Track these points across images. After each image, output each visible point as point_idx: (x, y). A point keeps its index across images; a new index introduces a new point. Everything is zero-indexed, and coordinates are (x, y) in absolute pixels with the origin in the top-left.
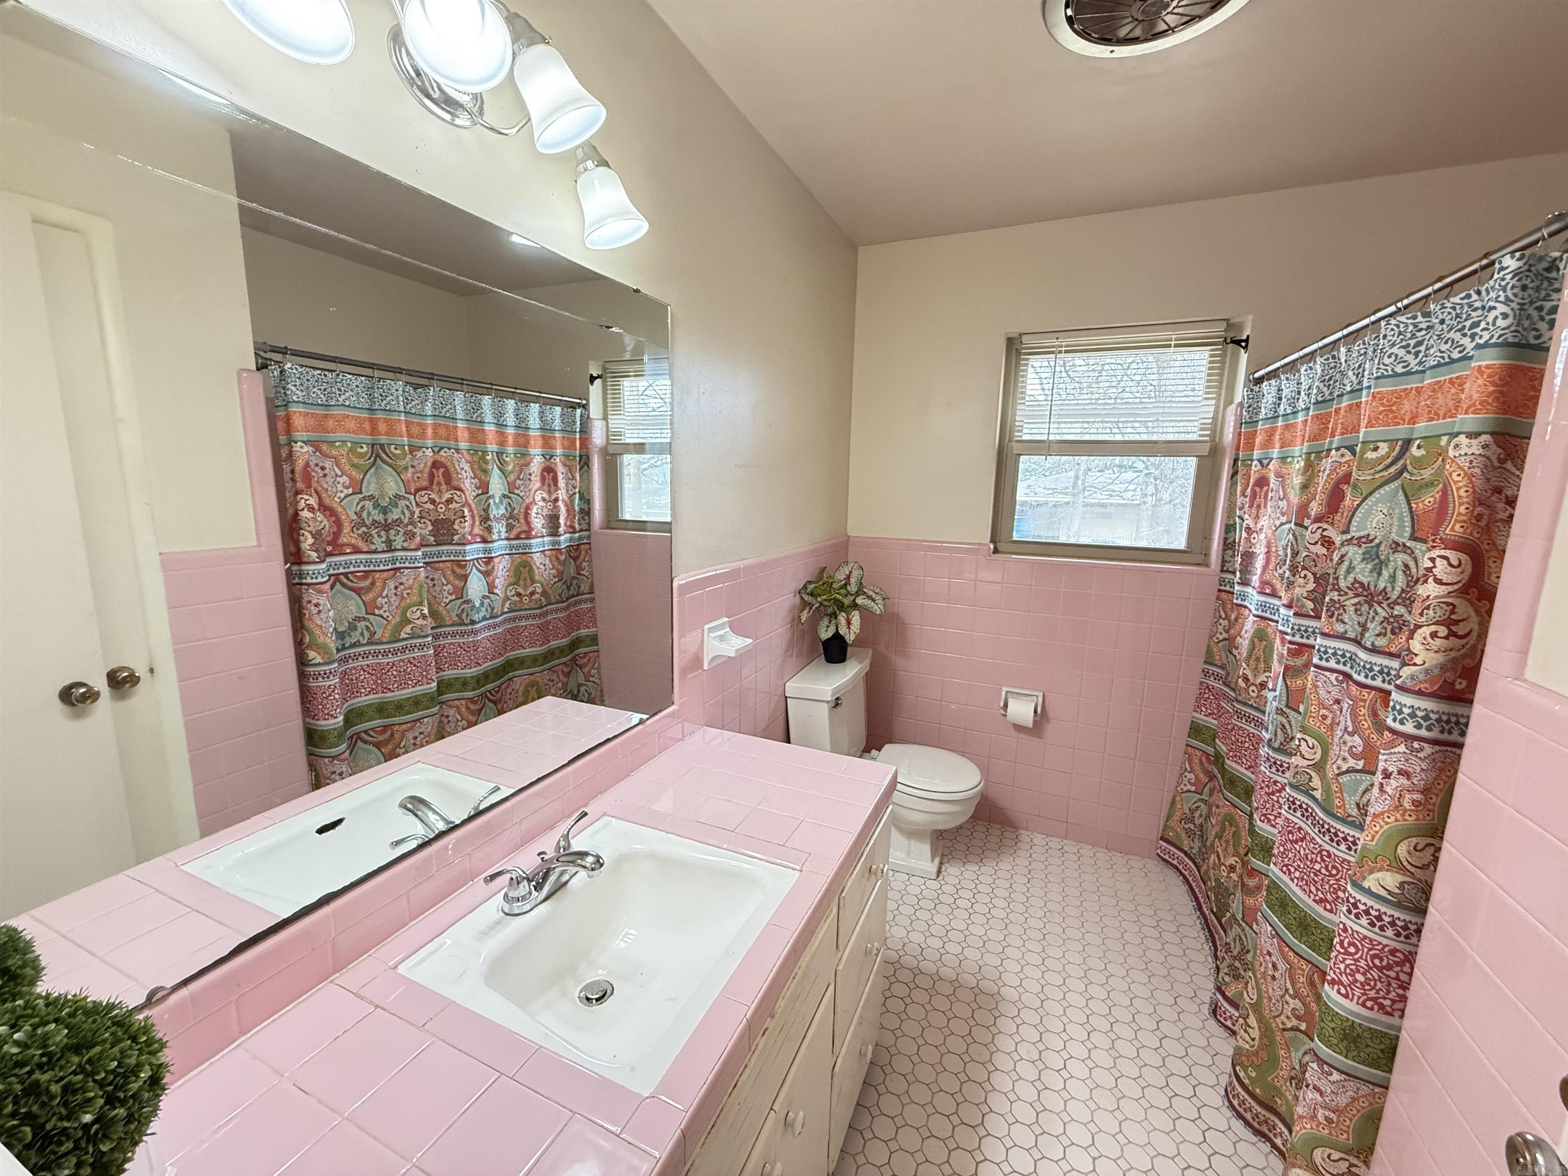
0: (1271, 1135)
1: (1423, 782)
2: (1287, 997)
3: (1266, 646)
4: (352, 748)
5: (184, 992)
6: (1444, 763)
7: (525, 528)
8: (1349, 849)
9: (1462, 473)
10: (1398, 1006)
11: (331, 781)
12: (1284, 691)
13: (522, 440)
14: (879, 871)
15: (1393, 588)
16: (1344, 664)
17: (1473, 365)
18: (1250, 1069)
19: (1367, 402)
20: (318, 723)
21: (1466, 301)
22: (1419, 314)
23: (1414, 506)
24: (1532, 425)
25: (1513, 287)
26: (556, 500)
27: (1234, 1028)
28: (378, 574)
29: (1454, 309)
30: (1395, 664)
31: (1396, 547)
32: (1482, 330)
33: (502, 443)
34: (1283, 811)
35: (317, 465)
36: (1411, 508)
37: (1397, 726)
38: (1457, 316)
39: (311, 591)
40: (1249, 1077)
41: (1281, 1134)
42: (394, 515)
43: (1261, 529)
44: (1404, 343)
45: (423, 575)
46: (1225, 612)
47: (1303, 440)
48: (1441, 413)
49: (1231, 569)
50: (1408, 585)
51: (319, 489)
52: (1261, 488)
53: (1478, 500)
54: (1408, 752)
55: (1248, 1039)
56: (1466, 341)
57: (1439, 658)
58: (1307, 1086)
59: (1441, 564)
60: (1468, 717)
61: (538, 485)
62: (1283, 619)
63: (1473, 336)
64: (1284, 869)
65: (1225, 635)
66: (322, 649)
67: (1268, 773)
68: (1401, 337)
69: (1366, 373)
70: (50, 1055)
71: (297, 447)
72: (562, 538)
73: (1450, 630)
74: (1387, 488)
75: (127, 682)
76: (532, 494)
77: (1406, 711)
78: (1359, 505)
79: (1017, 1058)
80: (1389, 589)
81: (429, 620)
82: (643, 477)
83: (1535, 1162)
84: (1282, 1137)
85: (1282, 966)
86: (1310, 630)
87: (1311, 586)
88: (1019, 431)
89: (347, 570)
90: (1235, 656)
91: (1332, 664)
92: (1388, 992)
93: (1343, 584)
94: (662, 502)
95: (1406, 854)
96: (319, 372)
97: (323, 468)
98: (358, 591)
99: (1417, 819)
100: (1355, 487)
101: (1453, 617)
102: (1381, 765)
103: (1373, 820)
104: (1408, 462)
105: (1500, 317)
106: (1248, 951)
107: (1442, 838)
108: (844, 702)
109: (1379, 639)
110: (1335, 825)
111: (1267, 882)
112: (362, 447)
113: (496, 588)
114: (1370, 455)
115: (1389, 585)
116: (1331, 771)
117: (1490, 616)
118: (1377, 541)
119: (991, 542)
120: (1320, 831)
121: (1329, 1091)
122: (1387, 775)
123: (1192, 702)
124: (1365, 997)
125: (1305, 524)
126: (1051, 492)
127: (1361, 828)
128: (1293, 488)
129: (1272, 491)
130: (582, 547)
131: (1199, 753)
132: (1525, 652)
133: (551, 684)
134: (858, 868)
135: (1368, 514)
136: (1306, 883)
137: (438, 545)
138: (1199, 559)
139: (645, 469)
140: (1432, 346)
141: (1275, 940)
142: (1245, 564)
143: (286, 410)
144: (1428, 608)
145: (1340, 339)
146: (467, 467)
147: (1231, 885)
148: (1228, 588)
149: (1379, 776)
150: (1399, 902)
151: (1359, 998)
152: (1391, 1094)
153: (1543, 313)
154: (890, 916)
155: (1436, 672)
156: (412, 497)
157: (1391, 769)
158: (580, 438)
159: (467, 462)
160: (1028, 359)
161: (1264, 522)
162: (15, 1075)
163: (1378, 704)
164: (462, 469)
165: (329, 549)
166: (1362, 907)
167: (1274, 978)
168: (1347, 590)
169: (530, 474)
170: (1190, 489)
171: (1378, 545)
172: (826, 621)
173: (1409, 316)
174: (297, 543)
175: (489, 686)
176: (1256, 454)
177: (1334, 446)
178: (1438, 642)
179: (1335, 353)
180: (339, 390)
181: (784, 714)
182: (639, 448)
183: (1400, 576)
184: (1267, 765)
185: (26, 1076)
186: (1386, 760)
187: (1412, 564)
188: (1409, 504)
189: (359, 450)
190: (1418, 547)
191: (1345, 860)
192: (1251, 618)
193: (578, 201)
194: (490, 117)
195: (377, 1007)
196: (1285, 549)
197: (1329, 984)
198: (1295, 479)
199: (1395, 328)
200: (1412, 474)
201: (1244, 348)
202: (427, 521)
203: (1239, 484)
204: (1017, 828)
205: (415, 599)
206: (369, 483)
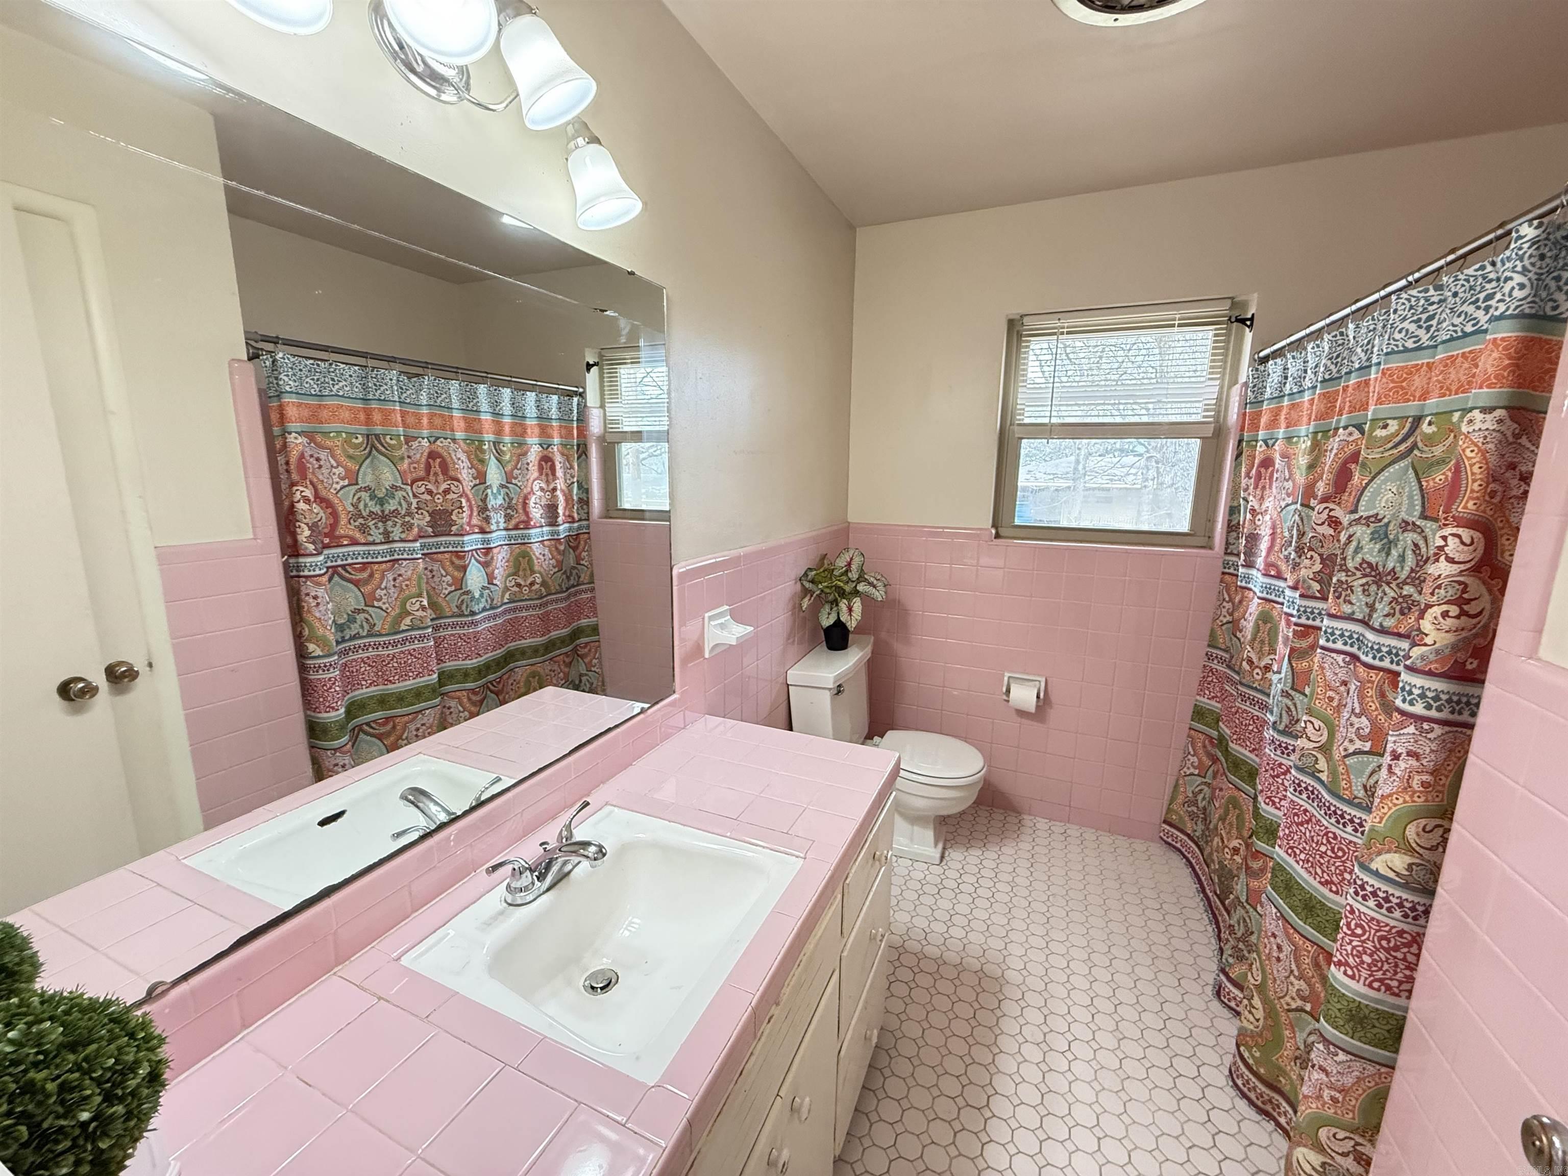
0: (1275, 1114)
1: (1432, 763)
2: (1292, 978)
3: (1270, 628)
4: (354, 740)
5: (184, 987)
6: (1454, 744)
7: (523, 518)
8: (1356, 830)
9: (1476, 449)
10: (1405, 986)
11: (331, 773)
12: (1290, 673)
13: (519, 430)
14: (884, 858)
15: (1402, 568)
16: (1352, 646)
17: (1488, 337)
18: (1255, 1049)
19: (1376, 379)
20: (320, 715)
21: (1480, 273)
22: (1431, 287)
23: (1424, 484)
24: (1549, 399)
25: (1531, 256)
26: (555, 489)
27: (1238, 1009)
28: (377, 566)
29: (1468, 281)
30: (1405, 645)
31: (1406, 526)
32: (1499, 301)
33: (499, 432)
34: (1288, 794)
35: (311, 456)
36: (1421, 486)
37: (1406, 707)
38: (1471, 288)
39: (308, 583)
40: (1253, 1056)
41: (1285, 1113)
42: (391, 506)
43: (1266, 511)
44: (1415, 318)
45: (421, 566)
46: (1229, 595)
47: (1310, 419)
48: (1454, 388)
49: (1235, 552)
50: (1417, 565)
51: (315, 480)
52: (1267, 468)
53: (1493, 477)
54: (1417, 733)
55: (1252, 1019)
56: (1480, 314)
57: (1450, 638)
58: (1313, 1066)
59: (1452, 542)
60: (1479, 698)
61: (536, 474)
62: (1288, 601)
63: (1487, 309)
64: (1290, 851)
65: (1229, 618)
66: (322, 642)
67: (1272, 756)
68: (1412, 311)
69: (1375, 349)
70: (45, 1053)
71: (291, 438)
72: (561, 528)
73: (1461, 609)
74: (1396, 466)
75: (126, 677)
76: (530, 484)
77: (1416, 692)
78: (1367, 484)
79: (1021, 1040)
80: (1398, 569)
81: (429, 611)
82: (642, 467)
83: (1551, 1143)
84: (1286, 1116)
85: (1287, 948)
86: (1316, 611)
87: (1318, 567)
88: (1020, 414)
89: (345, 562)
90: (1239, 639)
91: (1339, 646)
92: (1396, 973)
93: (1350, 565)
94: (662, 491)
95: (1415, 836)
96: (312, 361)
97: (318, 460)
98: (356, 583)
99: (1426, 801)
100: (1364, 465)
101: (1465, 596)
102: (1389, 748)
103: (1381, 802)
104: (1419, 439)
105: (1517, 288)
106: (1252, 933)
107: (1451, 819)
108: (846, 687)
109: (1387, 619)
110: (1341, 807)
111: (1271, 864)
112: (357, 438)
113: (495, 578)
114: (1380, 433)
115: (1398, 565)
116: (1337, 753)
117: (1503, 595)
118: (1386, 520)
119: (993, 526)
120: (1326, 814)
121: (1335, 1072)
122: (1396, 757)
123: (1195, 685)
124: (1372, 978)
125: (1312, 505)
126: (1052, 477)
127: (1368, 809)
128: (1298, 468)
129: (1277, 471)
130: (582, 536)
131: (1202, 737)
132: (1539, 631)
133: (553, 674)
134: (862, 854)
135: (1377, 493)
136: (1310, 864)
137: (436, 536)
138: (1202, 541)
139: (644, 459)
140: (1445, 320)
141: (1280, 922)
142: (1249, 545)
143: (279, 400)
144: (1439, 587)
145: (1348, 315)
146: (463, 457)
147: (1234, 867)
148: (1232, 571)
149: (1387, 758)
150: (1407, 883)
151: (1366, 979)
152: (1398, 1075)
153: (1561, 283)
154: (894, 902)
155: (1447, 651)
156: (409, 487)
157: (1399, 751)
158: (578, 427)
159: (464, 452)
160: (1029, 341)
161: (1269, 503)
162: (10, 1075)
163: (1386, 685)
164: (459, 459)
165: (327, 541)
166: (1369, 889)
167: (1278, 959)
168: (1354, 571)
169: (528, 464)
170: (1193, 473)
171: (1387, 525)
172: (827, 608)
173: (1420, 289)
174: (294, 535)
175: (491, 677)
176: (1261, 434)
177: (1342, 424)
178: (1449, 621)
179: (1344, 330)
180: (333, 380)
181: (785, 703)
182: (637, 436)
183: (1409, 555)
184: (1272, 747)
185: (21, 1075)
186: (1395, 742)
187: (1422, 544)
188: (1420, 482)
189: (354, 440)
190: (1428, 525)
191: (1351, 842)
192: (1256, 600)
193: (570, 180)
194: (477, 92)
195: (380, 998)
196: (1290, 530)
197: (1335, 965)
198: (1300, 459)
199: (1406, 302)
200: (1422, 451)
201: (1249, 327)
202: (425, 512)
203: (1244, 465)
204: (1019, 813)
205: (414, 590)
206: (365, 474)
